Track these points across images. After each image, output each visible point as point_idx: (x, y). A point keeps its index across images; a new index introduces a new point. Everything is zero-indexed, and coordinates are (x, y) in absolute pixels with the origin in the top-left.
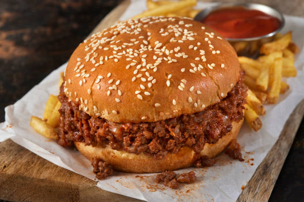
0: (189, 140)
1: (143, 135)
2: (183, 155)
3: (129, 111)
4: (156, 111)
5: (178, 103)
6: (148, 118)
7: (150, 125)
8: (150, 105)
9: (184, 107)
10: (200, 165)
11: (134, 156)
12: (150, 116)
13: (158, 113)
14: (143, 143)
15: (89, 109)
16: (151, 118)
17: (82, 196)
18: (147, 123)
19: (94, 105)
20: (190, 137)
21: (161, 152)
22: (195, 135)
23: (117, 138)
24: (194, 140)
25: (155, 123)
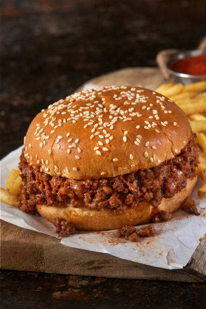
0: (147, 194)
1: (103, 191)
2: (141, 210)
3: (89, 167)
4: (114, 166)
5: (135, 158)
6: (107, 173)
7: (110, 181)
8: (108, 160)
9: (140, 162)
10: (158, 219)
11: (95, 213)
12: (109, 171)
13: (116, 168)
14: (103, 198)
15: (51, 170)
16: (110, 173)
18: (106, 178)
19: (55, 164)
20: (148, 191)
21: (121, 206)
22: (152, 189)
23: (78, 196)
24: (151, 194)
25: (114, 178)
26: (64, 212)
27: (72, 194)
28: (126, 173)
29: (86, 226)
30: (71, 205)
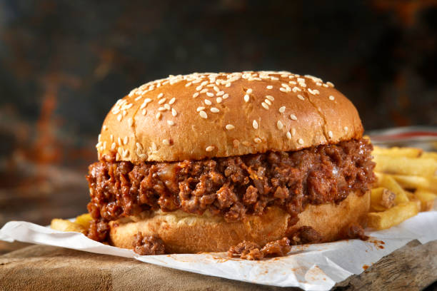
0: (279, 188)
1: (208, 178)
3: (188, 137)
4: (228, 137)
5: (261, 127)
6: (216, 149)
7: (221, 162)
8: (218, 127)
9: (270, 135)
12: (219, 146)
13: (230, 142)
14: (209, 190)
15: (131, 152)
16: (220, 150)
17: (116, 286)
18: (215, 159)
19: (137, 141)
20: (281, 184)
21: (237, 206)
22: (289, 181)
23: (170, 188)
24: (286, 191)
25: (226, 159)
26: (149, 225)
27: (160, 184)
28: (247, 153)
29: (181, 246)
30: (160, 211)
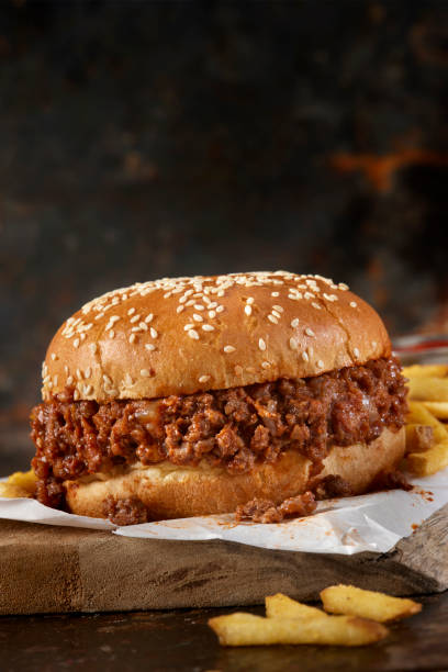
0: (297, 427)
1: (204, 417)
2: (286, 470)
3: (174, 365)
4: (227, 363)
5: (270, 347)
6: (213, 379)
7: (219, 397)
8: (214, 350)
9: (281, 358)
11: (188, 475)
12: (217, 376)
13: (231, 369)
14: (206, 433)
15: (95, 388)
16: (218, 381)
17: (84, 567)
18: (211, 392)
19: (104, 373)
20: (299, 421)
21: (243, 453)
22: (309, 417)
23: (152, 434)
24: (307, 430)
25: (225, 391)
26: (124, 484)
27: (139, 429)
28: (252, 383)
29: (169, 509)
30: (139, 465)
